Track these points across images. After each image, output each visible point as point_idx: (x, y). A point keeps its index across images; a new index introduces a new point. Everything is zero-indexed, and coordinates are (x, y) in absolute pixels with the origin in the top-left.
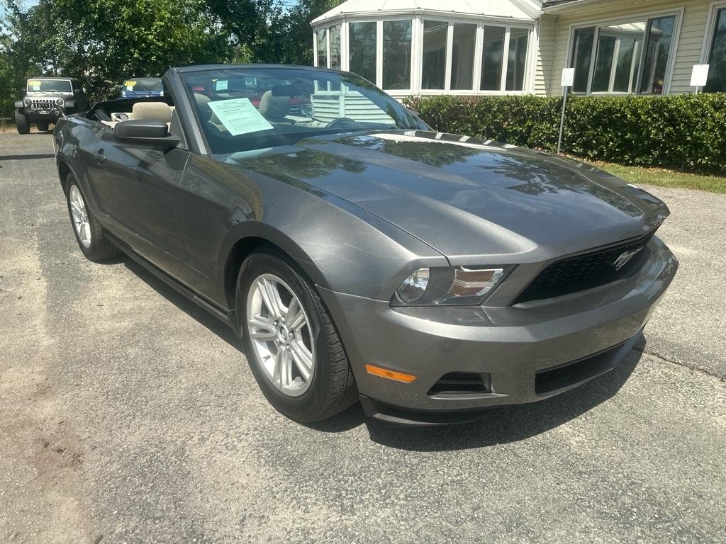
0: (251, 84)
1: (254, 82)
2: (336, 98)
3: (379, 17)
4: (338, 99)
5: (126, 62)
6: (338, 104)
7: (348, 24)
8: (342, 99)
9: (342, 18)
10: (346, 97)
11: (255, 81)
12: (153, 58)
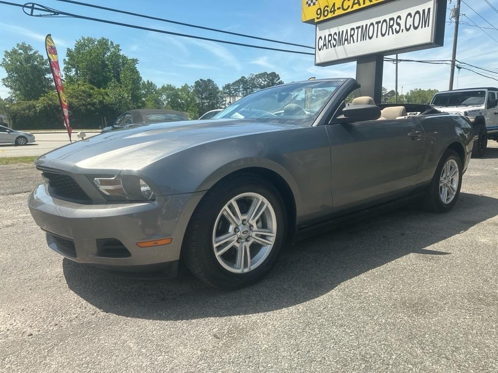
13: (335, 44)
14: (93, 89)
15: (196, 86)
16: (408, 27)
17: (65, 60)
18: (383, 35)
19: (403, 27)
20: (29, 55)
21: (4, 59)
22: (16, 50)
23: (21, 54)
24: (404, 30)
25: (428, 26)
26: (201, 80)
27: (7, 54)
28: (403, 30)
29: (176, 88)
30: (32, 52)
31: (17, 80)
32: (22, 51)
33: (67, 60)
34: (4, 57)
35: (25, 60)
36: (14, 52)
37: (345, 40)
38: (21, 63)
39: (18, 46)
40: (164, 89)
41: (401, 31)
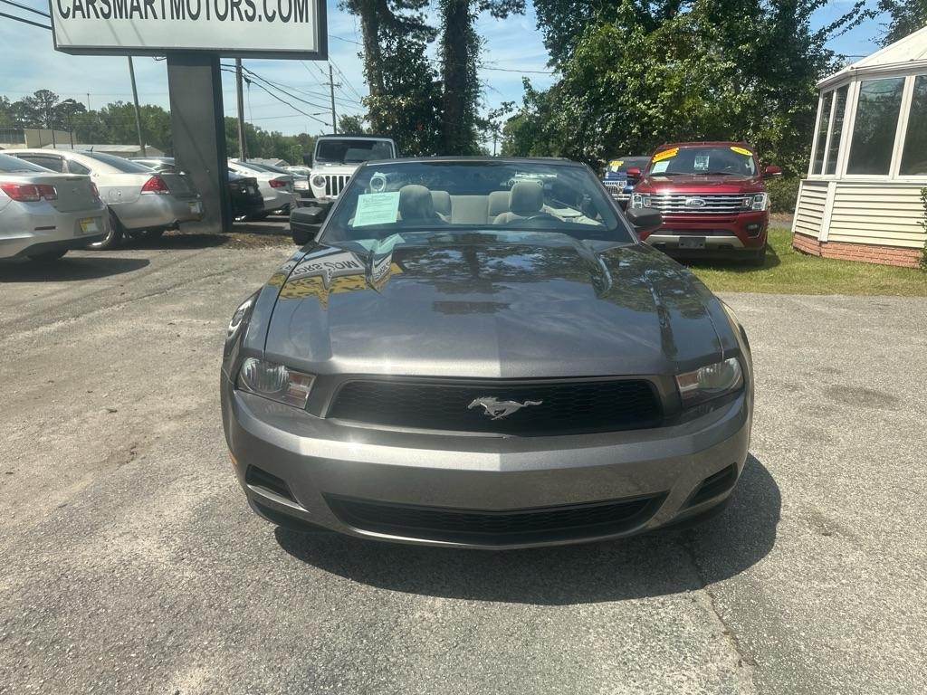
0: (701, 165)
1: (705, 163)
2: (825, 184)
3: (909, 71)
4: (827, 186)
5: (624, 139)
6: (826, 192)
7: (859, 83)
8: (832, 186)
9: (851, 76)
10: (838, 183)
11: (708, 162)
12: (655, 133)
13: (106, 11)
16: (270, 14)
18: (222, 18)
19: (260, 11)
24: (263, 17)
25: (307, 21)
28: (260, 16)
37: (133, 8)
41: (257, 17)
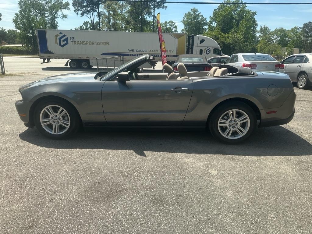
14: (220, 34)
15: (303, 28)
17: (210, 16)
20: (196, 15)
21: (184, 18)
22: (190, 13)
23: (192, 14)
26: (310, 22)
27: (186, 15)
29: (287, 30)
30: (197, 14)
31: (188, 30)
32: (192, 13)
33: (212, 16)
34: (184, 17)
35: (193, 18)
36: (189, 14)
38: (191, 20)
39: (191, 10)
40: (276, 31)
